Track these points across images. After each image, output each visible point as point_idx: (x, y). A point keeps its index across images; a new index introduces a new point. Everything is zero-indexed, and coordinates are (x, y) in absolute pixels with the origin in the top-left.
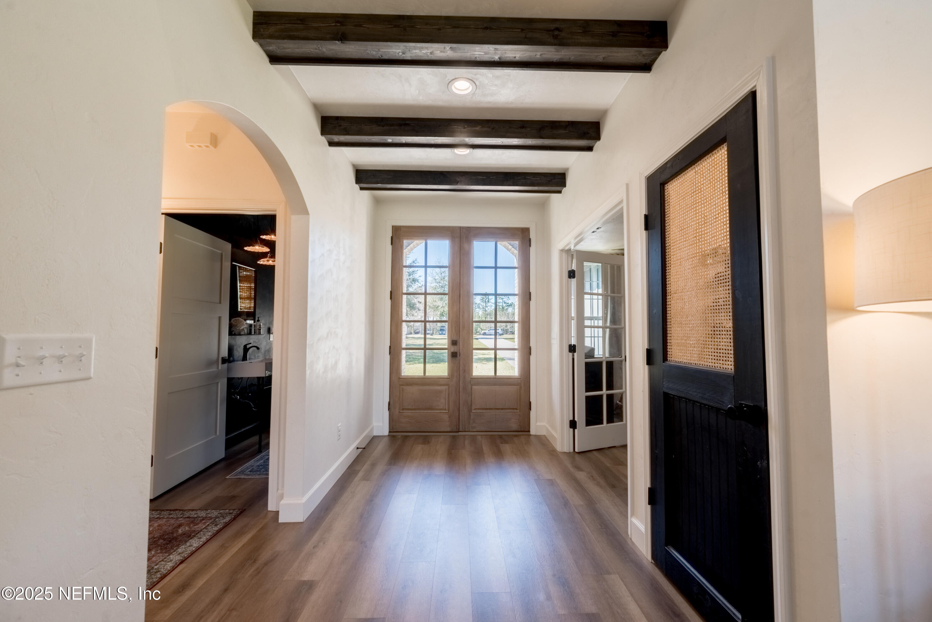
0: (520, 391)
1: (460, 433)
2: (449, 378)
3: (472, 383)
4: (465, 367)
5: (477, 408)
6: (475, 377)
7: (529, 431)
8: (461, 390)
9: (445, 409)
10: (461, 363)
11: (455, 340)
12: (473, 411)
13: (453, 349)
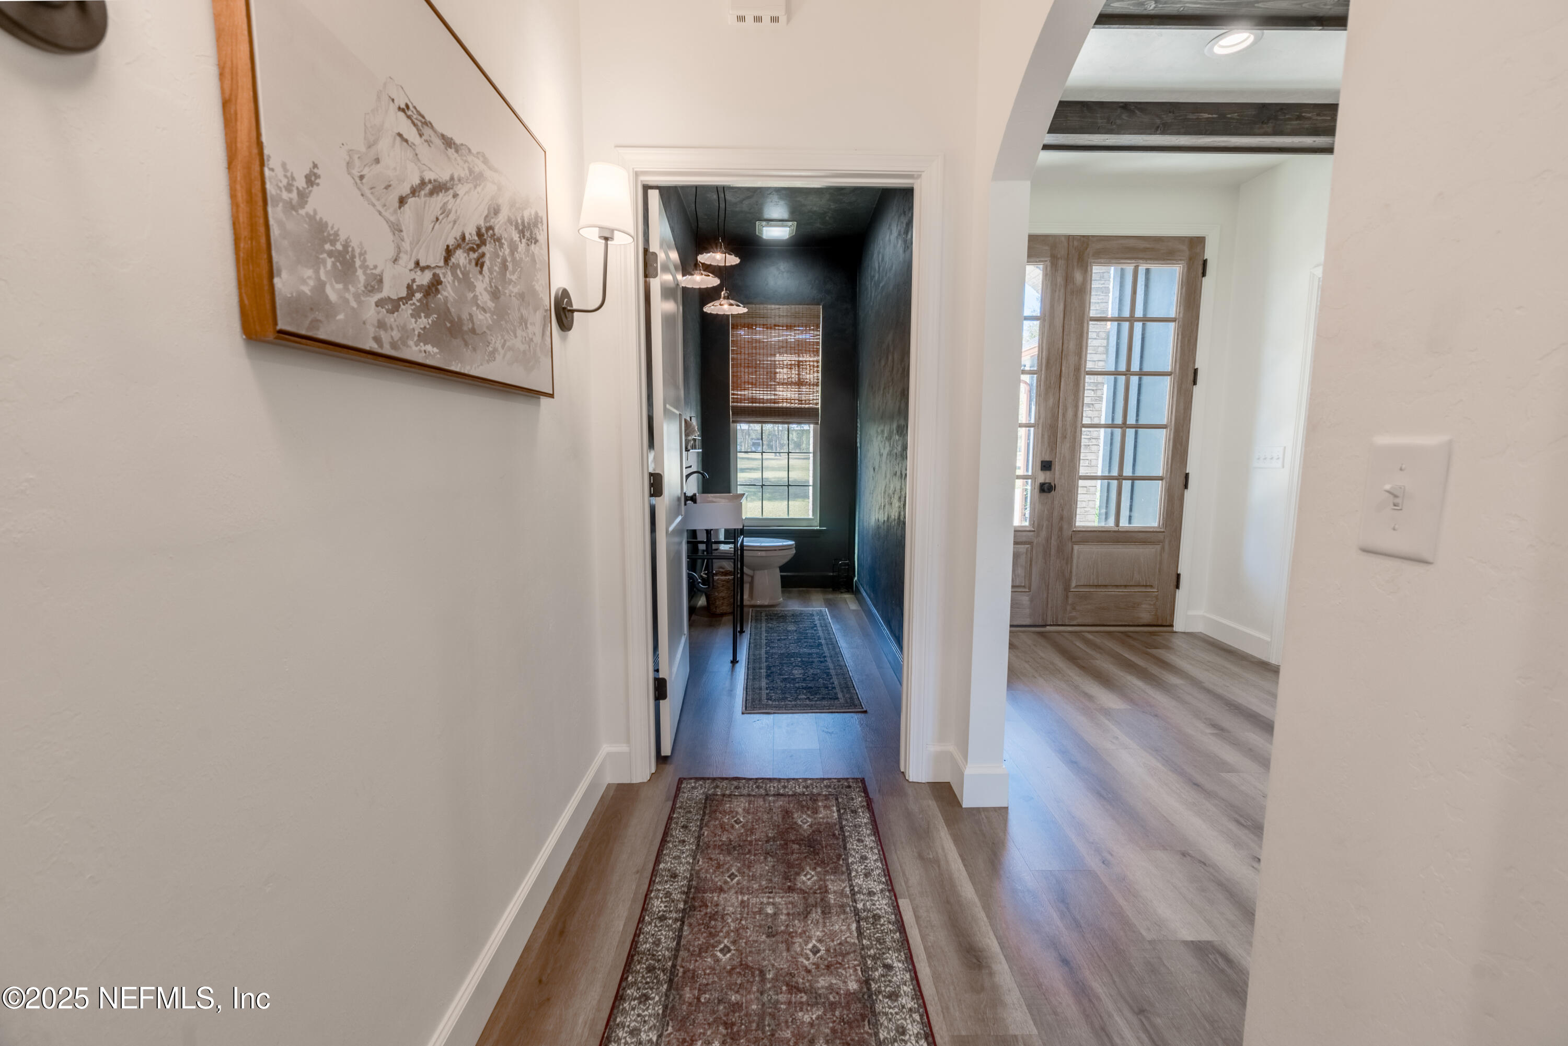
0: (1161, 555)
1: (1048, 628)
2: (1034, 531)
3: (1073, 540)
4: (1062, 510)
5: (1080, 584)
6: (1079, 529)
7: (1172, 626)
8: (1053, 551)
9: (1024, 587)
10: (1056, 502)
11: (1048, 460)
12: (1072, 590)
13: (1042, 477)
